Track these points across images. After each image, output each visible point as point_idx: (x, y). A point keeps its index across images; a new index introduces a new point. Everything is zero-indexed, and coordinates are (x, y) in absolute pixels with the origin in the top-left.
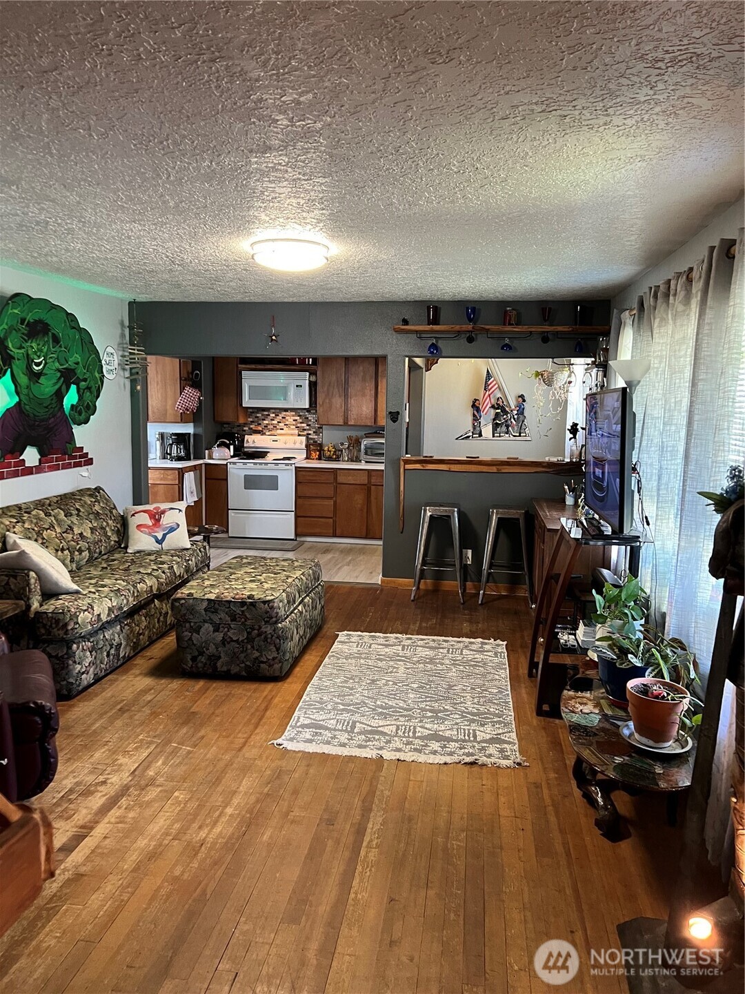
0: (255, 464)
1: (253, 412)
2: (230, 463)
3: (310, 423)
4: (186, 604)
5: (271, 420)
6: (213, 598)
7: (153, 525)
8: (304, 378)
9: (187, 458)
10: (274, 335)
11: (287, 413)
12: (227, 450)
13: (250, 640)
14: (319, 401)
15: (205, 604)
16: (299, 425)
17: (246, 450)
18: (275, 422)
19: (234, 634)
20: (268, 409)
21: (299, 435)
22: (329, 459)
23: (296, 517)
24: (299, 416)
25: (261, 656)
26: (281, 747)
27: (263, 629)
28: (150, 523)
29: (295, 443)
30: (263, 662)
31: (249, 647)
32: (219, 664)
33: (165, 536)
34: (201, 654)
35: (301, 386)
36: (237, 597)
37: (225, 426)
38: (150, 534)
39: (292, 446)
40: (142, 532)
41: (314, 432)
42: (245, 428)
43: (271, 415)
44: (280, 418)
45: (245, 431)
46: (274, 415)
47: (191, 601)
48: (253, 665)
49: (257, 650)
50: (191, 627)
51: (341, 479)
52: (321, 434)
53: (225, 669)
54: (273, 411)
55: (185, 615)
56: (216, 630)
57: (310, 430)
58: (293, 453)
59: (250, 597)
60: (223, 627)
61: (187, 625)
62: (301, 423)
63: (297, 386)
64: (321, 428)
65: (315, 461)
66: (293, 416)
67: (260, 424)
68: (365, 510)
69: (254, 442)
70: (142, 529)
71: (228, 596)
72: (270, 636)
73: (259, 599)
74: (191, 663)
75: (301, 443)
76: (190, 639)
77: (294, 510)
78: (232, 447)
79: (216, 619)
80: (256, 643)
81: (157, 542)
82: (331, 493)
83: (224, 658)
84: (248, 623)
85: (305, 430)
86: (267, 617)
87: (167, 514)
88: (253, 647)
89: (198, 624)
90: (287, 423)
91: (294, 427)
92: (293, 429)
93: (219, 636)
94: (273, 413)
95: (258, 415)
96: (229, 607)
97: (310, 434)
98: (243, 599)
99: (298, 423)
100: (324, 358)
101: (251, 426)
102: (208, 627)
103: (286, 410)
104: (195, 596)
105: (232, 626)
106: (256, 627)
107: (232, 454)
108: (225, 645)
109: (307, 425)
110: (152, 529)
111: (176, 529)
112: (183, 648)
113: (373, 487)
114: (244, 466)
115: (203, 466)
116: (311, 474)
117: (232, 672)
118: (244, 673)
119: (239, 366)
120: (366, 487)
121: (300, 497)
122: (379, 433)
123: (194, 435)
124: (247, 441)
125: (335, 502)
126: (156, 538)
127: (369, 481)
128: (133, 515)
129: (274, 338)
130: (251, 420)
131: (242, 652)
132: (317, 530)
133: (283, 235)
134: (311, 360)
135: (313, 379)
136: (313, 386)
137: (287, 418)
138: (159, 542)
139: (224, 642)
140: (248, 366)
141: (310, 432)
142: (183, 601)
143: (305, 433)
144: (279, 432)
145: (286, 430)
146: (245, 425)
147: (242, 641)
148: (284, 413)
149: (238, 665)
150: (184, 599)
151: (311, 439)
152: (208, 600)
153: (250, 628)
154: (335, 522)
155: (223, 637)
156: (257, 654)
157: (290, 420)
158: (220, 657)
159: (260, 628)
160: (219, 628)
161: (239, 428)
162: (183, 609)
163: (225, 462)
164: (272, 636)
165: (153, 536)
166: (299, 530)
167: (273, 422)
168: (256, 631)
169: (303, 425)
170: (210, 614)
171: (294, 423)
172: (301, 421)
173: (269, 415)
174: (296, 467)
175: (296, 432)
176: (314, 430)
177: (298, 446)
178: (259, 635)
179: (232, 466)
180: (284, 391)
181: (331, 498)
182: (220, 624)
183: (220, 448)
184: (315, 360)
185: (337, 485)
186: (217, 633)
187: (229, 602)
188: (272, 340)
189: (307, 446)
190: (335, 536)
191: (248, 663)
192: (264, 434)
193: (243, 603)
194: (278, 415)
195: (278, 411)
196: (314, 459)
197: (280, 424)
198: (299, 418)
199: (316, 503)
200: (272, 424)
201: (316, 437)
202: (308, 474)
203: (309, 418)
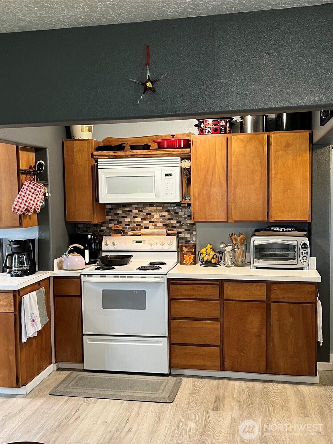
1: (112, 209)
2: (85, 274)
3: (180, 219)
5: (134, 217)
8: (175, 165)
9: (32, 271)
10: (149, 80)
11: (153, 208)
12: (80, 257)
14: (195, 191)
16: (167, 222)
17: (104, 254)
18: (138, 219)
20: (129, 205)
21: (168, 234)
22: (207, 263)
23: (171, 345)
24: (166, 211)
29: (163, 245)
35: (170, 175)
37: (79, 226)
39: (160, 248)
41: (186, 230)
42: (103, 228)
43: (134, 211)
44: (144, 214)
45: (103, 231)
46: (137, 211)
51: (229, 292)
52: (194, 233)
54: (136, 206)
57: (180, 227)
62: (169, 219)
63: (167, 175)
64: (195, 225)
65: (189, 267)
66: (160, 211)
67: (121, 222)
68: (264, 337)
69: (113, 244)
75: (171, 244)
77: (167, 335)
78: (87, 252)
82: (216, 313)
85: (175, 227)
90: (153, 220)
91: (161, 225)
92: (160, 227)
94: (136, 209)
95: (118, 212)
97: (180, 233)
99: (166, 219)
101: (110, 225)
103: (151, 205)
107: (87, 261)
109: (178, 222)
113: (273, 305)
114: (103, 279)
115: (52, 280)
116: (188, 287)
119: (95, 153)
120: (264, 305)
121: (174, 318)
122: (273, 230)
123: (39, 240)
124: (106, 243)
125: (222, 325)
127: (268, 297)
129: (149, 84)
130: (110, 217)
132: (199, 362)
135: (186, 164)
136: (186, 173)
137: (152, 214)
140: (106, 153)
141: (180, 230)
143: (175, 231)
144: (143, 231)
145: (152, 229)
146: (103, 224)
148: (149, 208)
151: (183, 238)
154: (222, 351)
157: (156, 216)
161: (95, 228)
163: (78, 274)
166: (174, 361)
167: (137, 219)
169: (172, 222)
171: (161, 219)
172: (169, 217)
173: (131, 211)
174: (168, 279)
175: (165, 230)
176: (186, 227)
177: (166, 247)
179: (87, 278)
180: (150, 182)
181: (215, 320)
183: (72, 256)
185: (223, 301)
188: (146, 89)
189: (177, 248)
190: (223, 369)
192: (125, 234)
194: (142, 211)
195: (142, 206)
196: (187, 264)
197: (145, 222)
198: (166, 214)
199: (196, 326)
200: (134, 222)
201: (189, 236)
202: (184, 286)
203: (180, 214)
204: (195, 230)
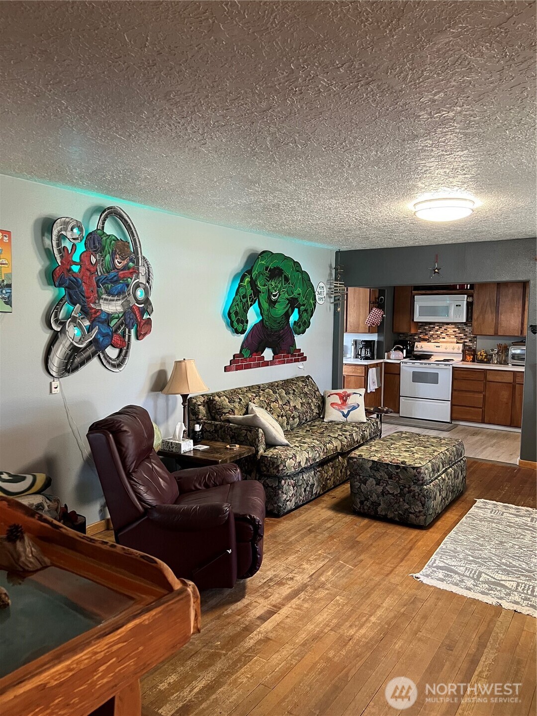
0: (422, 363)
1: (422, 326)
2: (403, 362)
3: (466, 333)
4: (358, 463)
5: (436, 331)
6: (376, 460)
7: (342, 404)
8: (463, 300)
9: (372, 358)
10: (437, 269)
11: (448, 326)
12: (401, 353)
13: (402, 495)
14: (475, 316)
15: (370, 464)
16: (457, 335)
17: (415, 353)
18: (439, 333)
19: (390, 488)
20: (434, 323)
21: (457, 343)
22: (482, 362)
23: (452, 405)
25: (410, 508)
26: (419, 580)
27: (412, 488)
28: (339, 402)
29: (453, 349)
30: (411, 513)
31: (401, 500)
32: (379, 509)
33: (349, 412)
34: (367, 499)
35: (460, 306)
36: (394, 461)
37: (401, 335)
38: (339, 410)
39: (451, 351)
40: (334, 408)
41: (470, 341)
42: (415, 337)
43: (436, 327)
44: (443, 329)
45: (415, 339)
46: (438, 328)
47: (361, 460)
48: (404, 514)
49: (407, 503)
50: (360, 479)
51: (489, 378)
52: (475, 342)
53: (383, 513)
54: (438, 324)
55: (356, 470)
56: (378, 484)
57: (466, 339)
58: (451, 356)
59: (403, 463)
60: (383, 482)
61: (358, 477)
62: (459, 333)
63: (457, 306)
64: (476, 337)
65: (469, 363)
66: (453, 328)
67: (427, 334)
68: (510, 404)
69: (422, 347)
70: (334, 406)
71: (387, 460)
72: (417, 494)
73: (410, 465)
74: (360, 505)
75: (459, 348)
76: (360, 487)
77: (450, 399)
78: (405, 351)
79: (378, 476)
80: (406, 497)
81: (343, 416)
82: (482, 388)
83: (382, 506)
84: (401, 482)
85: (462, 339)
86: (415, 480)
87: (351, 396)
88: (404, 500)
89: (365, 477)
90: (448, 333)
91: (454, 336)
92: (453, 338)
93: (380, 489)
94: (438, 326)
95: (426, 328)
96: (388, 468)
97: (466, 342)
98: (397, 463)
99: (457, 333)
100: (479, 284)
101: (420, 336)
102: (371, 481)
103: (448, 324)
104: (363, 457)
105: (389, 482)
106: (407, 486)
107: (405, 356)
108: (384, 496)
109: (464, 335)
110: (341, 407)
111: (356, 408)
112: (355, 493)
113: (516, 386)
114: (413, 365)
115: (383, 364)
116: (465, 373)
117: (389, 517)
118: (397, 519)
119: (413, 292)
120: (512, 385)
121: (455, 390)
123: (378, 341)
124: (417, 347)
125: (484, 396)
126: (343, 413)
127: (514, 381)
128: (329, 396)
129: (436, 271)
130: (421, 331)
131: (396, 503)
132: (469, 417)
133: (436, 196)
134: (469, 285)
135: (470, 300)
136: (470, 305)
137: (448, 330)
138: (345, 416)
139: (383, 493)
140: (420, 292)
141: (466, 340)
142: (355, 460)
143: (462, 341)
144: (442, 340)
145: (447, 339)
146: (416, 334)
147: (397, 495)
148: (446, 326)
149: (393, 512)
150: (356, 458)
151: (467, 346)
152: (373, 461)
153: (402, 486)
154: (484, 411)
155: (383, 490)
156: (407, 506)
157: (451, 331)
158: (380, 504)
159: (410, 487)
160: (380, 483)
161: (411, 337)
162: (355, 466)
163: (398, 362)
164: (419, 494)
165: (341, 412)
166: (454, 415)
167: (437, 333)
168: (407, 489)
169: (461, 335)
170: (373, 471)
171: (454, 333)
172: (459, 332)
173: (434, 327)
174: (453, 367)
175: (455, 340)
176: (470, 339)
177: (456, 351)
178: (409, 492)
179: (404, 364)
180: (447, 309)
181: (481, 392)
182: (380, 480)
183: (396, 352)
184: (472, 286)
185: (486, 382)
186: (379, 486)
187: (388, 464)
188: (435, 272)
189: (463, 351)
190: (483, 422)
191: (400, 512)
192: (430, 342)
193: (398, 467)
194: (441, 328)
195: (441, 324)
196: (468, 361)
197: (442, 334)
198: (457, 329)
199: (468, 395)
200: (436, 334)
201: (471, 344)
202: (462, 372)
203: (466, 330)
204: (476, 341)
